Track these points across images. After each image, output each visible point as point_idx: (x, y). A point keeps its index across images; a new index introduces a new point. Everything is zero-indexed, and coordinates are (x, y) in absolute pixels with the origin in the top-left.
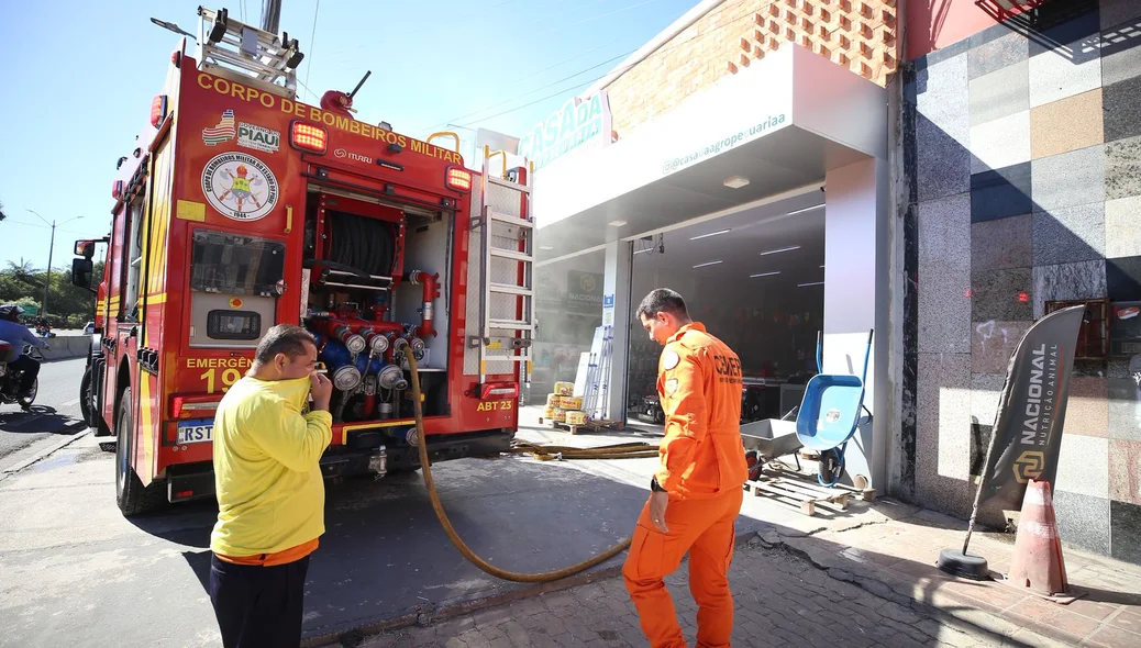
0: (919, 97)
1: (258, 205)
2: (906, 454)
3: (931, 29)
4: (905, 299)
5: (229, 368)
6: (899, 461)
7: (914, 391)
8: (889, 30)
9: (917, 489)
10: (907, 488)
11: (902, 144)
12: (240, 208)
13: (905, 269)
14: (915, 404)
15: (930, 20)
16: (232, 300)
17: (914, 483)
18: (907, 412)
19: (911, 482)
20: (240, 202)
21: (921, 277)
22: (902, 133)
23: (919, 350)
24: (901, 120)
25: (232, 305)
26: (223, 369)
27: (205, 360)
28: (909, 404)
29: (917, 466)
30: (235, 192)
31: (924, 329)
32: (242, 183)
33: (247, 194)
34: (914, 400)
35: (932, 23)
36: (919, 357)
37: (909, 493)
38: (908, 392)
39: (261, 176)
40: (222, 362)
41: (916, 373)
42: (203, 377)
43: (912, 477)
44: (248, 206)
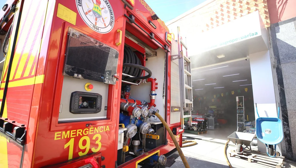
0: (277, 34)
1: (105, 25)
2: (287, 143)
3: (279, 16)
4: (280, 93)
5: (83, 135)
6: (285, 145)
7: (288, 122)
8: (266, 15)
9: (294, 155)
10: (290, 155)
11: (272, 47)
12: (96, 23)
13: (278, 84)
14: (289, 126)
15: (278, 13)
16: (87, 85)
17: (292, 153)
18: (285, 129)
19: (291, 153)
20: (96, 20)
21: (285, 86)
22: (272, 44)
23: (288, 109)
24: (271, 41)
25: (86, 88)
26: (80, 137)
27: (68, 132)
28: (286, 127)
29: (292, 147)
30: (94, 13)
31: (289, 103)
32: (98, 8)
33: (100, 16)
34: (288, 125)
35: (279, 14)
36: (288, 111)
37: (291, 157)
38: (285, 123)
39: (107, 9)
40: (79, 132)
41: (288, 116)
42: (66, 146)
43: (291, 151)
44: (100, 24)
